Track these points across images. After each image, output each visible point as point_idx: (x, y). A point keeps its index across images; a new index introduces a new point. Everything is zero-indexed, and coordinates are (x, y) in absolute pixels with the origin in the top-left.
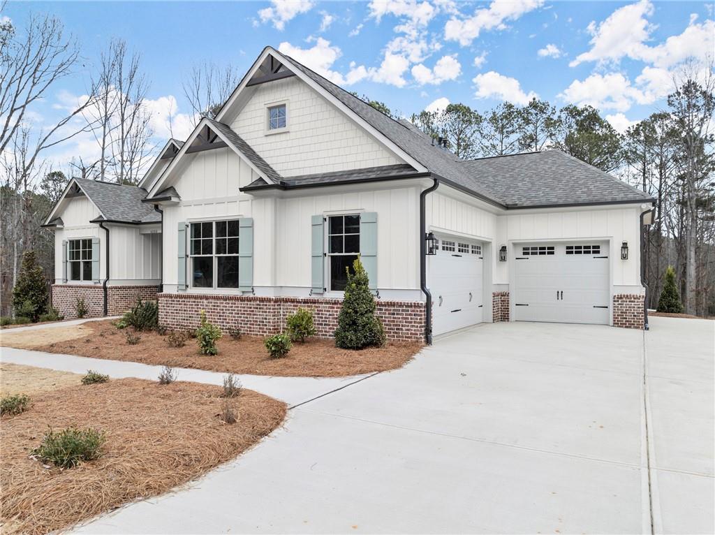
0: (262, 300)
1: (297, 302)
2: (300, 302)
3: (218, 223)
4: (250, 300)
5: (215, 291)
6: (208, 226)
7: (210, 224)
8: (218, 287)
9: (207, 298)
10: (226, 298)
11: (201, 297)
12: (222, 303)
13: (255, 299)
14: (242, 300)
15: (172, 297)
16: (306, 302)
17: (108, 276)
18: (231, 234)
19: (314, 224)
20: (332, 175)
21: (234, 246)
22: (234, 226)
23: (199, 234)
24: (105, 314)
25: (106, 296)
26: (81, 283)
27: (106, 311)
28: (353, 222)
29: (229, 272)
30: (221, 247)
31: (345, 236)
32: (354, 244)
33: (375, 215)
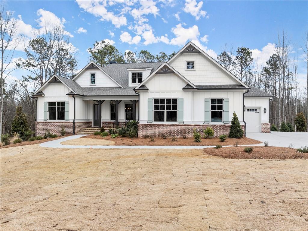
1: (200, 126)
2: (201, 126)
3: (167, 99)
4: (182, 125)
5: (165, 122)
6: (162, 101)
7: (164, 99)
8: (167, 121)
9: (163, 125)
10: (172, 125)
11: (160, 125)
12: (170, 127)
13: (185, 125)
14: (179, 125)
15: (145, 125)
16: (203, 126)
17: (75, 118)
18: (173, 103)
19: (206, 101)
20: (213, 86)
21: (175, 107)
22: (175, 101)
23: (158, 103)
24: (74, 134)
25: (74, 126)
26: (57, 121)
27: (74, 133)
28: (221, 101)
29: (172, 116)
30: (168, 107)
31: (217, 106)
32: (221, 107)
33: (228, 99)
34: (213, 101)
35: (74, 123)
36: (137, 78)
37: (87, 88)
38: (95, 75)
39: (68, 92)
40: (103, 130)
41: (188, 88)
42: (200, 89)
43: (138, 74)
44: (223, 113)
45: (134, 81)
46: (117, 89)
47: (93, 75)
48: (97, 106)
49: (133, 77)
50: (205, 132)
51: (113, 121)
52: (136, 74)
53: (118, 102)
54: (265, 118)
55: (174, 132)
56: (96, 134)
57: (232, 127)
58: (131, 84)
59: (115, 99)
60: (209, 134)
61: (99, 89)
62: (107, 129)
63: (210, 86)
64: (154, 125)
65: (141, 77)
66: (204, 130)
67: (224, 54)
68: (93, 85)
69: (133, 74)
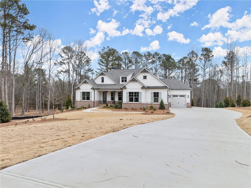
0: (143, 104)
3: (134, 92)
4: (141, 104)
5: (134, 102)
9: (133, 104)
10: (136, 104)
13: (142, 104)
14: (140, 104)
15: (125, 103)
16: (150, 104)
17: (94, 99)
18: (137, 94)
19: (151, 93)
21: (138, 96)
23: (131, 94)
25: (94, 103)
26: (86, 101)
27: (94, 106)
28: (158, 93)
29: (137, 100)
30: (135, 96)
31: (156, 95)
32: (158, 96)
33: (161, 92)
34: (155, 93)
35: (94, 102)
36: (124, 80)
37: (100, 84)
38: (103, 78)
41: (143, 88)
42: (149, 88)
43: (125, 77)
44: (159, 98)
46: (114, 85)
48: (105, 94)
49: (122, 79)
50: (150, 107)
51: (112, 101)
53: (115, 92)
54: (188, 100)
55: (138, 107)
56: (104, 107)
57: (160, 105)
58: (121, 83)
61: (106, 85)
62: (109, 105)
63: (153, 87)
64: (129, 103)
65: (126, 79)
67: (193, 53)
68: (103, 83)
69: (122, 77)
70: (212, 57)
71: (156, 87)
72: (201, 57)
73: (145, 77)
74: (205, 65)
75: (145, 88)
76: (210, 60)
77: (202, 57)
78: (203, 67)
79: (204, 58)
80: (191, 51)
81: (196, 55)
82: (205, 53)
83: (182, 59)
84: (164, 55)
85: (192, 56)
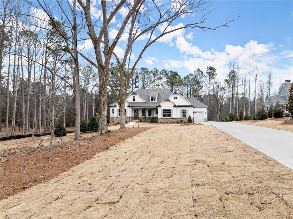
0: (175, 119)
5: (167, 118)
6: (166, 110)
10: (169, 118)
11: (165, 118)
14: (172, 118)
15: (160, 118)
17: (130, 115)
18: (170, 111)
19: (181, 110)
20: (183, 105)
21: (170, 112)
22: (170, 110)
23: (164, 111)
24: (130, 122)
25: (130, 119)
28: (186, 110)
29: (169, 115)
30: (168, 112)
31: (184, 112)
32: (185, 113)
33: (188, 110)
34: (183, 110)
35: (130, 117)
36: (153, 99)
37: (132, 102)
38: (135, 97)
39: (128, 105)
40: (141, 121)
41: (175, 106)
42: (179, 106)
43: (154, 97)
44: (186, 115)
45: (152, 100)
46: (145, 103)
47: (134, 98)
48: (136, 111)
49: (151, 98)
50: (180, 121)
51: (143, 117)
52: (153, 97)
53: (146, 109)
54: (205, 116)
55: (170, 121)
56: (139, 122)
57: (188, 119)
58: (150, 101)
59: (145, 108)
60: (181, 121)
61: (137, 103)
63: (182, 105)
64: (163, 118)
65: (155, 98)
66: (180, 120)
67: (199, 70)
68: (134, 102)
69: (151, 97)
70: (216, 75)
71: (185, 105)
72: (205, 75)
73: (176, 98)
74: (209, 83)
75: (176, 106)
76: (214, 78)
77: (207, 75)
78: (207, 84)
79: (209, 76)
80: (198, 69)
81: (201, 73)
82: (209, 71)
83: (187, 76)
84: (171, 72)
85: (198, 73)
